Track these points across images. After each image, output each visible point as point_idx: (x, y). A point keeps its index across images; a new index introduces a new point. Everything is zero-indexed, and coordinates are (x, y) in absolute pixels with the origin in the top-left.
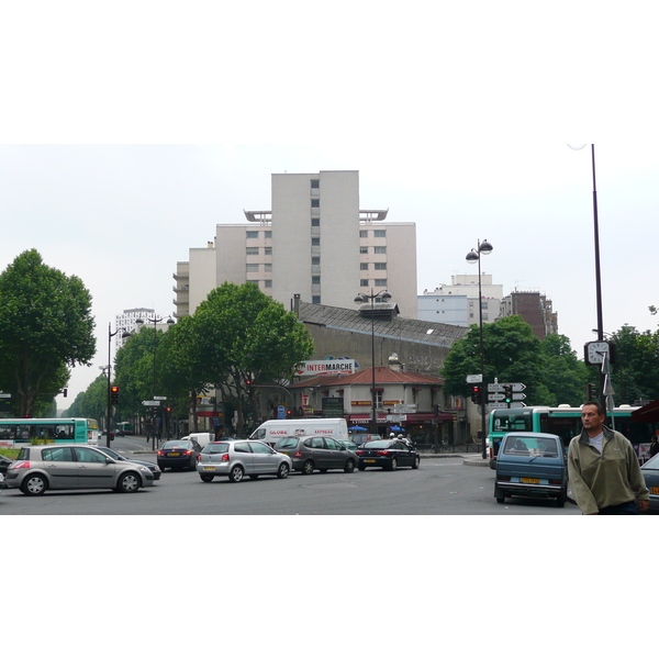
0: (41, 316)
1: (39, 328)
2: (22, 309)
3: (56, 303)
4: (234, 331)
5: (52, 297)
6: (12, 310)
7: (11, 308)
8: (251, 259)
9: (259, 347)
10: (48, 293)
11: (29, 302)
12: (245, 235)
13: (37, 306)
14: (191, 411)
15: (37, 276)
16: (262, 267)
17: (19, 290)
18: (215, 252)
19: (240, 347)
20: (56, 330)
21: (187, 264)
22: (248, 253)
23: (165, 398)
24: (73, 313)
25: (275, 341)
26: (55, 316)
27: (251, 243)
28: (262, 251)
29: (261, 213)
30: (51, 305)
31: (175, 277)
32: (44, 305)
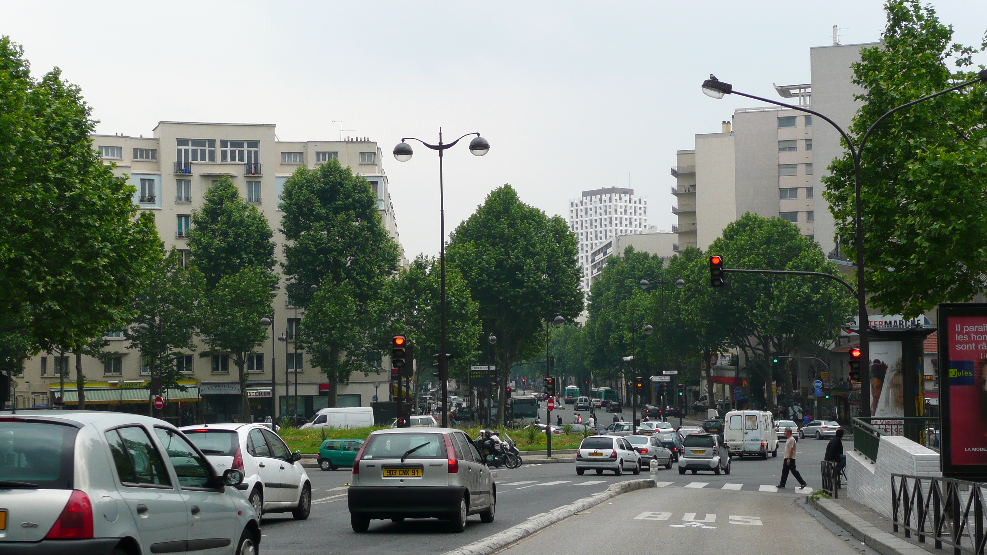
0: (521, 269)
1: (519, 284)
2: (499, 264)
3: (538, 254)
4: (757, 285)
5: (533, 245)
6: (489, 264)
7: (488, 262)
8: (786, 158)
9: (788, 307)
10: (528, 241)
11: (507, 253)
12: (776, 123)
13: (517, 257)
14: (703, 374)
15: (514, 220)
16: (802, 169)
17: (495, 238)
18: (732, 138)
19: (765, 306)
20: (540, 287)
21: (691, 153)
22: (781, 149)
23: (676, 372)
24: (558, 264)
25: (808, 300)
26: (538, 269)
27: (786, 133)
28: (801, 145)
29: (799, 87)
30: (532, 255)
31: (674, 173)
32: (524, 255)
